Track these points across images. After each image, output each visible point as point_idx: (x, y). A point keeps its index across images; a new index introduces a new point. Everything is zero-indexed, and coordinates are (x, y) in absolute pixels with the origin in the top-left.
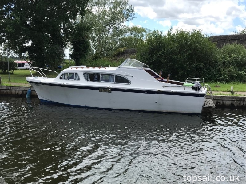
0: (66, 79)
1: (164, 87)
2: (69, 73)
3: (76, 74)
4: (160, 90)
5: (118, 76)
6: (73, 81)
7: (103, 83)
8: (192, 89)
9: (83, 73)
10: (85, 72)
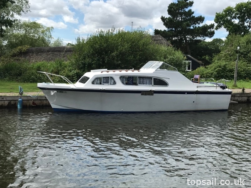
0: (98, 84)
1: (197, 87)
2: (103, 78)
3: (112, 78)
4: (198, 91)
5: (156, 79)
6: (109, 86)
7: (142, 86)
8: (220, 88)
9: (119, 76)
10: (121, 76)
